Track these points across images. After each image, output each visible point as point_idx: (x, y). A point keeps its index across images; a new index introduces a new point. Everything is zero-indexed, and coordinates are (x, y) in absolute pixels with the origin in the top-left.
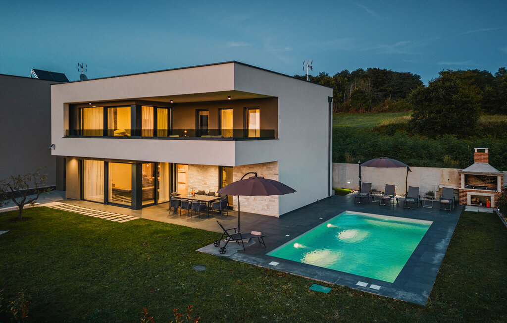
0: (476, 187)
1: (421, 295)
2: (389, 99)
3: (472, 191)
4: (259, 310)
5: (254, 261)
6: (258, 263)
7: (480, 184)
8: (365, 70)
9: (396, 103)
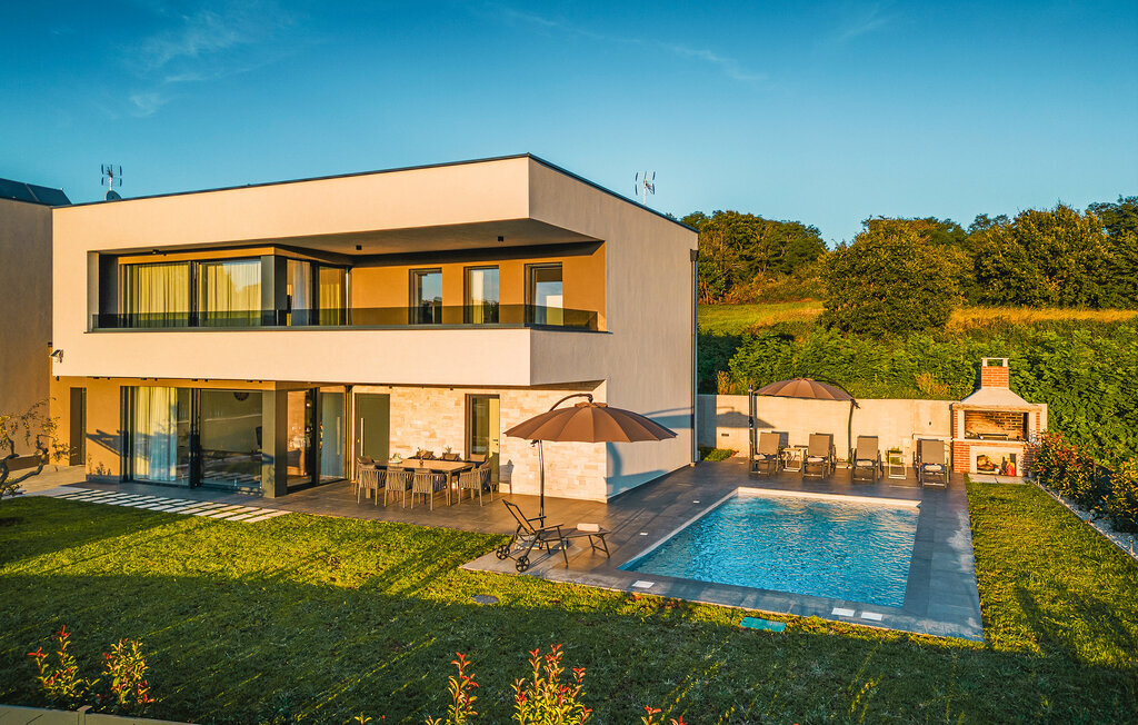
0: (987, 436)
1: (967, 626)
2: (761, 275)
3: (979, 444)
4: (651, 670)
5: (598, 581)
6: (610, 585)
7: (992, 429)
8: (709, 214)
9: (776, 284)
